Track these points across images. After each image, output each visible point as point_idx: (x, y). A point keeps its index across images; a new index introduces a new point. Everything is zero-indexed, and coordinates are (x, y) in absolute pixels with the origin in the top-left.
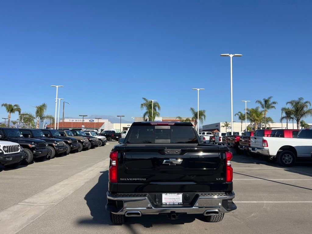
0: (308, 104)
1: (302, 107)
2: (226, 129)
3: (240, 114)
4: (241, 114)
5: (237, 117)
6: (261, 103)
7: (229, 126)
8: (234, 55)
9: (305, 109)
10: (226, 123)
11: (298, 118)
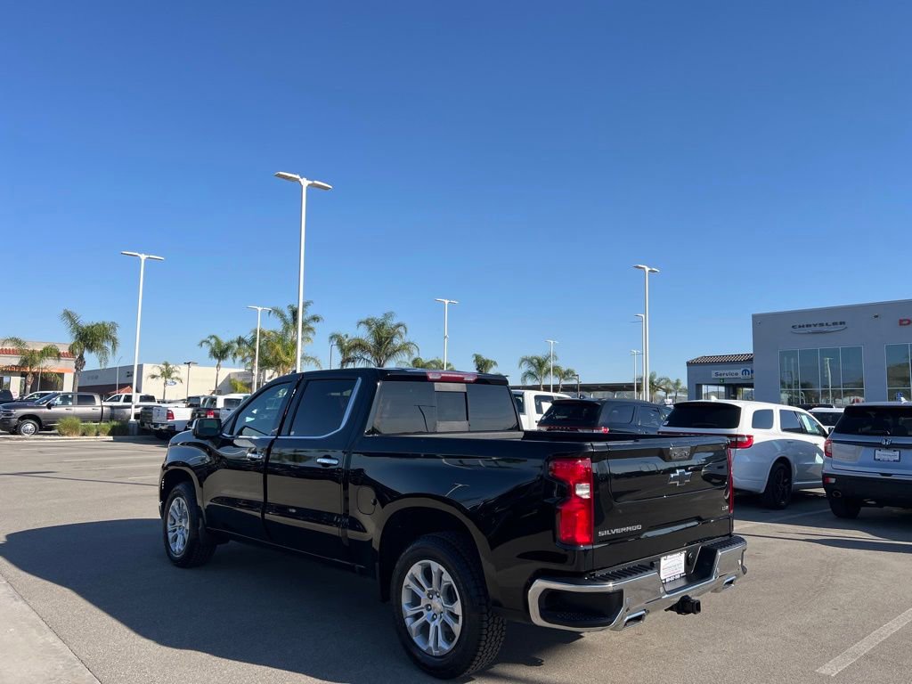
0: (401, 330)
1: (390, 337)
2: (166, 383)
3: (213, 341)
4: (218, 342)
5: (207, 349)
6: (282, 316)
7: (174, 375)
8: (311, 182)
9: (397, 342)
10: (164, 367)
11: (381, 361)
